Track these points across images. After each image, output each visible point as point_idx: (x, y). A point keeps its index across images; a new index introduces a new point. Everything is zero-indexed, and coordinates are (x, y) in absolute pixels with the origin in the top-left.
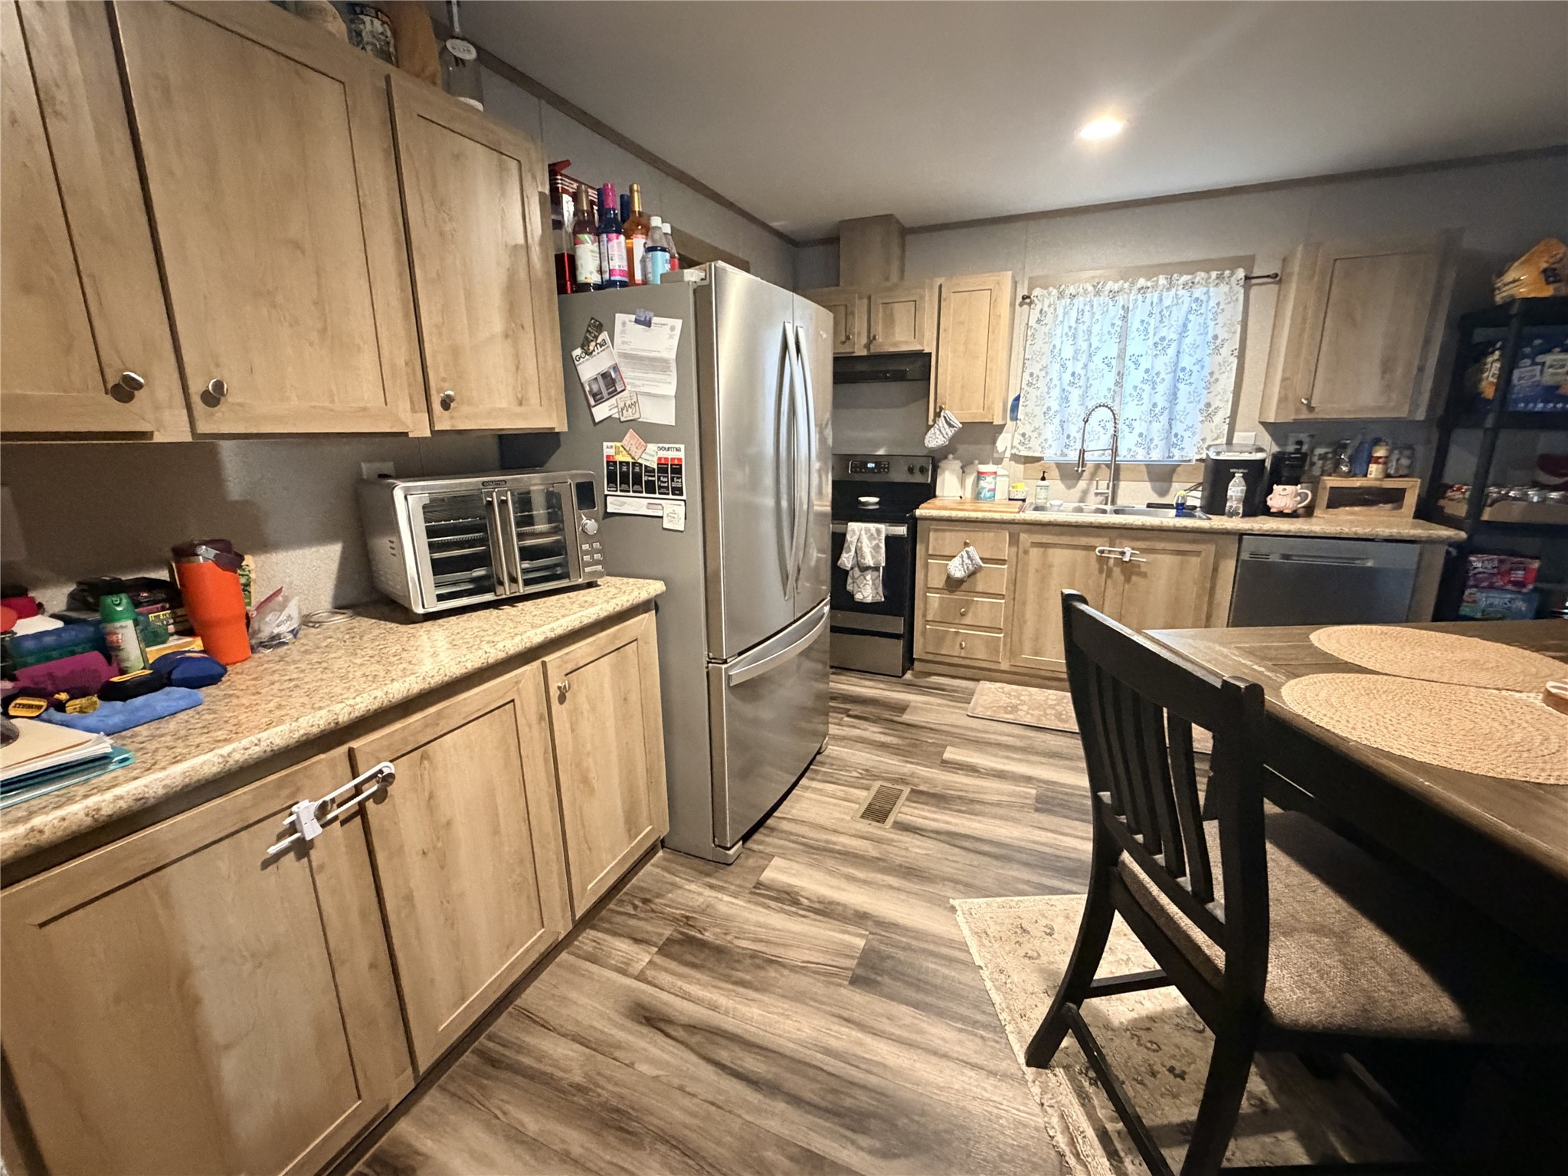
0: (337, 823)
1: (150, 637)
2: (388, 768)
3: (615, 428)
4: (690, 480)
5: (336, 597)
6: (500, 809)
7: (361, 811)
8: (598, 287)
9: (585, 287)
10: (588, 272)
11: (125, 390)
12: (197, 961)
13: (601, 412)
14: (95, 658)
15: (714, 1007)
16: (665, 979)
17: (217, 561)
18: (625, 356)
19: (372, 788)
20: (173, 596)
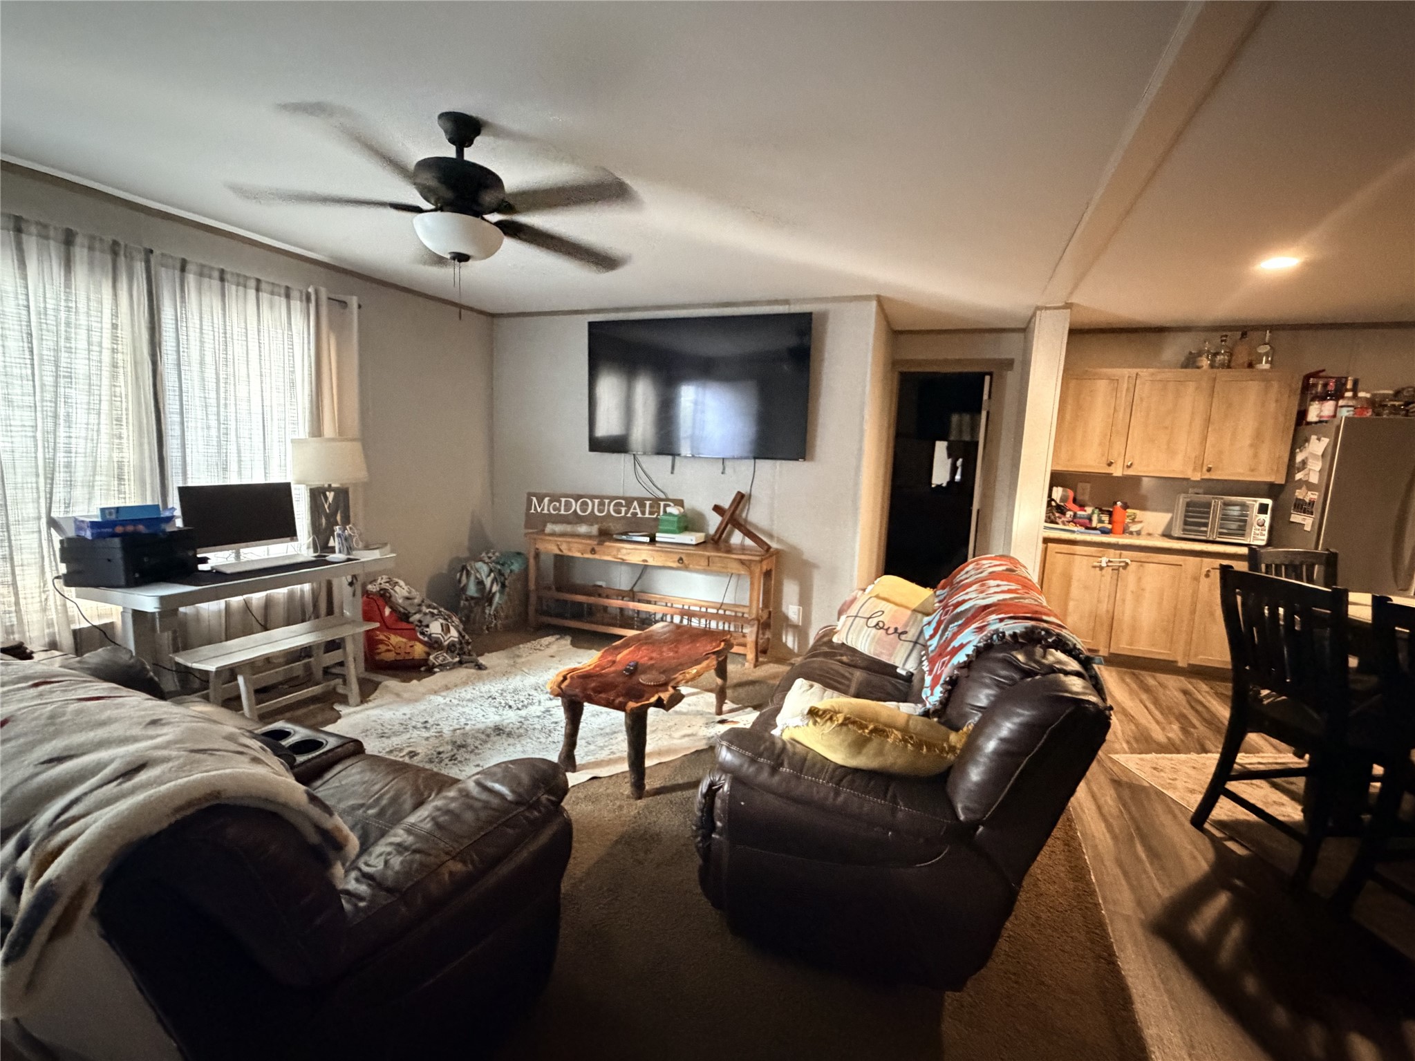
0: (1111, 568)
1: (1101, 521)
2: (1128, 561)
3: (1302, 483)
4: (1317, 508)
5: (1164, 532)
6: (1165, 594)
7: (1118, 570)
8: (1316, 423)
9: (1309, 423)
10: (1312, 416)
11: (1110, 464)
12: (1074, 577)
13: (1299, 476)
14: (1087, 521)
15: (1209, 702)
16: (1209, 698)
17: (1121, 506)
18: (1311, 453)
19: (1123, 564)
20: (1110, 514)
